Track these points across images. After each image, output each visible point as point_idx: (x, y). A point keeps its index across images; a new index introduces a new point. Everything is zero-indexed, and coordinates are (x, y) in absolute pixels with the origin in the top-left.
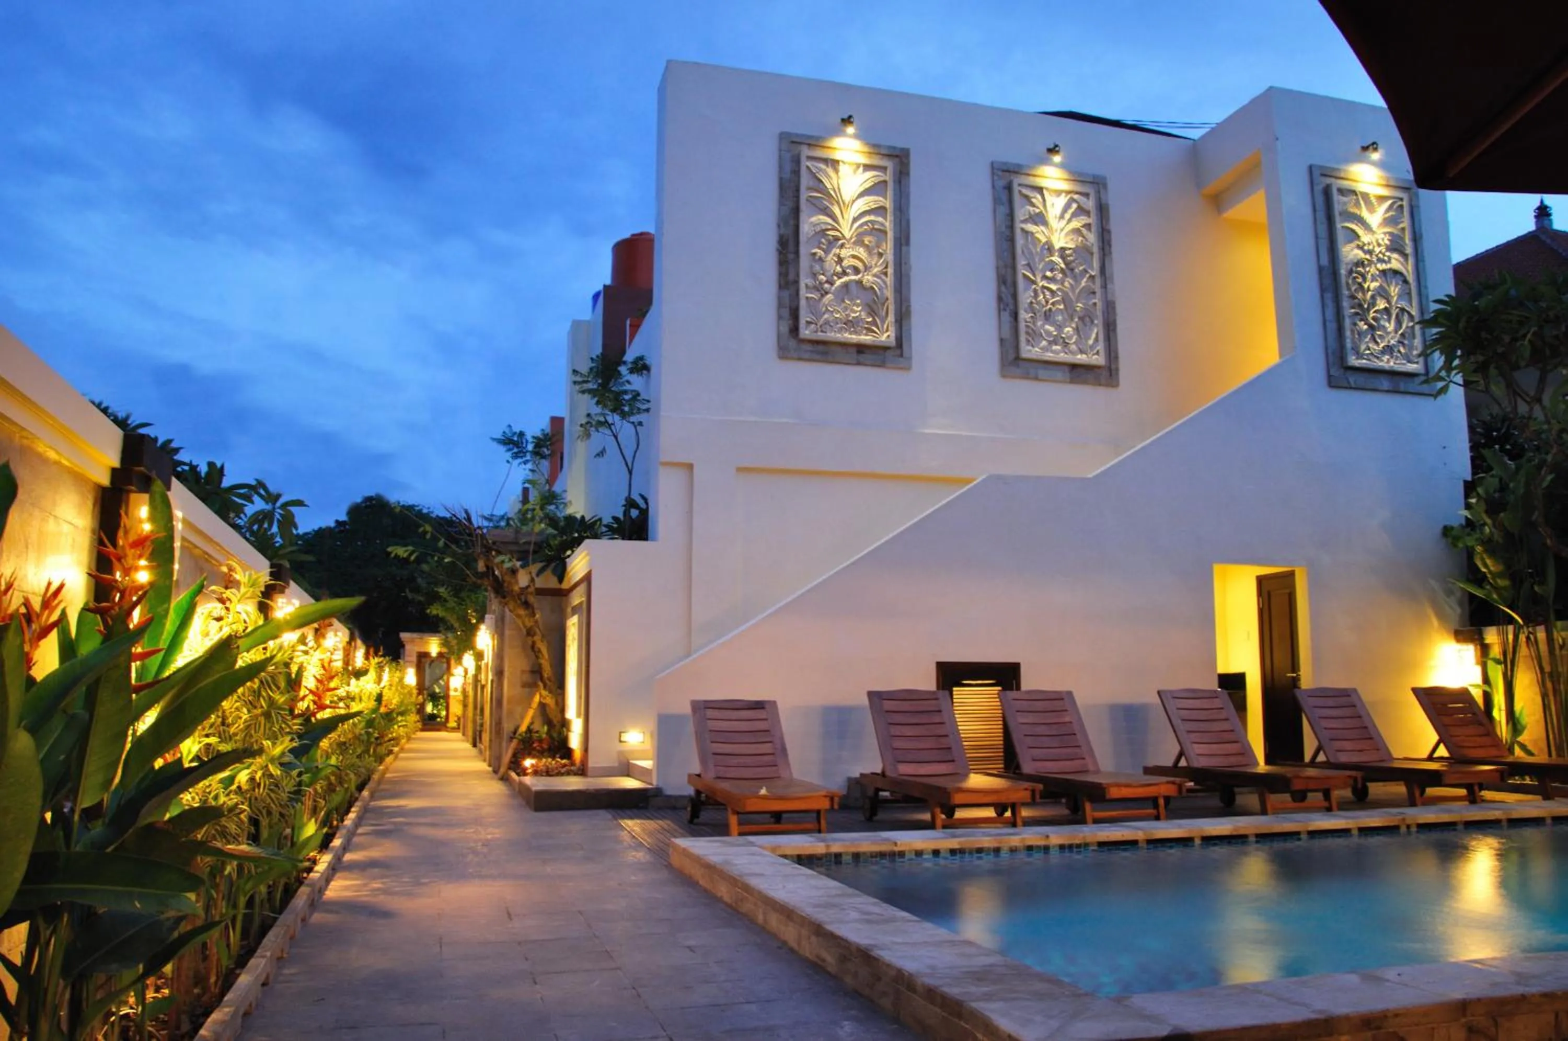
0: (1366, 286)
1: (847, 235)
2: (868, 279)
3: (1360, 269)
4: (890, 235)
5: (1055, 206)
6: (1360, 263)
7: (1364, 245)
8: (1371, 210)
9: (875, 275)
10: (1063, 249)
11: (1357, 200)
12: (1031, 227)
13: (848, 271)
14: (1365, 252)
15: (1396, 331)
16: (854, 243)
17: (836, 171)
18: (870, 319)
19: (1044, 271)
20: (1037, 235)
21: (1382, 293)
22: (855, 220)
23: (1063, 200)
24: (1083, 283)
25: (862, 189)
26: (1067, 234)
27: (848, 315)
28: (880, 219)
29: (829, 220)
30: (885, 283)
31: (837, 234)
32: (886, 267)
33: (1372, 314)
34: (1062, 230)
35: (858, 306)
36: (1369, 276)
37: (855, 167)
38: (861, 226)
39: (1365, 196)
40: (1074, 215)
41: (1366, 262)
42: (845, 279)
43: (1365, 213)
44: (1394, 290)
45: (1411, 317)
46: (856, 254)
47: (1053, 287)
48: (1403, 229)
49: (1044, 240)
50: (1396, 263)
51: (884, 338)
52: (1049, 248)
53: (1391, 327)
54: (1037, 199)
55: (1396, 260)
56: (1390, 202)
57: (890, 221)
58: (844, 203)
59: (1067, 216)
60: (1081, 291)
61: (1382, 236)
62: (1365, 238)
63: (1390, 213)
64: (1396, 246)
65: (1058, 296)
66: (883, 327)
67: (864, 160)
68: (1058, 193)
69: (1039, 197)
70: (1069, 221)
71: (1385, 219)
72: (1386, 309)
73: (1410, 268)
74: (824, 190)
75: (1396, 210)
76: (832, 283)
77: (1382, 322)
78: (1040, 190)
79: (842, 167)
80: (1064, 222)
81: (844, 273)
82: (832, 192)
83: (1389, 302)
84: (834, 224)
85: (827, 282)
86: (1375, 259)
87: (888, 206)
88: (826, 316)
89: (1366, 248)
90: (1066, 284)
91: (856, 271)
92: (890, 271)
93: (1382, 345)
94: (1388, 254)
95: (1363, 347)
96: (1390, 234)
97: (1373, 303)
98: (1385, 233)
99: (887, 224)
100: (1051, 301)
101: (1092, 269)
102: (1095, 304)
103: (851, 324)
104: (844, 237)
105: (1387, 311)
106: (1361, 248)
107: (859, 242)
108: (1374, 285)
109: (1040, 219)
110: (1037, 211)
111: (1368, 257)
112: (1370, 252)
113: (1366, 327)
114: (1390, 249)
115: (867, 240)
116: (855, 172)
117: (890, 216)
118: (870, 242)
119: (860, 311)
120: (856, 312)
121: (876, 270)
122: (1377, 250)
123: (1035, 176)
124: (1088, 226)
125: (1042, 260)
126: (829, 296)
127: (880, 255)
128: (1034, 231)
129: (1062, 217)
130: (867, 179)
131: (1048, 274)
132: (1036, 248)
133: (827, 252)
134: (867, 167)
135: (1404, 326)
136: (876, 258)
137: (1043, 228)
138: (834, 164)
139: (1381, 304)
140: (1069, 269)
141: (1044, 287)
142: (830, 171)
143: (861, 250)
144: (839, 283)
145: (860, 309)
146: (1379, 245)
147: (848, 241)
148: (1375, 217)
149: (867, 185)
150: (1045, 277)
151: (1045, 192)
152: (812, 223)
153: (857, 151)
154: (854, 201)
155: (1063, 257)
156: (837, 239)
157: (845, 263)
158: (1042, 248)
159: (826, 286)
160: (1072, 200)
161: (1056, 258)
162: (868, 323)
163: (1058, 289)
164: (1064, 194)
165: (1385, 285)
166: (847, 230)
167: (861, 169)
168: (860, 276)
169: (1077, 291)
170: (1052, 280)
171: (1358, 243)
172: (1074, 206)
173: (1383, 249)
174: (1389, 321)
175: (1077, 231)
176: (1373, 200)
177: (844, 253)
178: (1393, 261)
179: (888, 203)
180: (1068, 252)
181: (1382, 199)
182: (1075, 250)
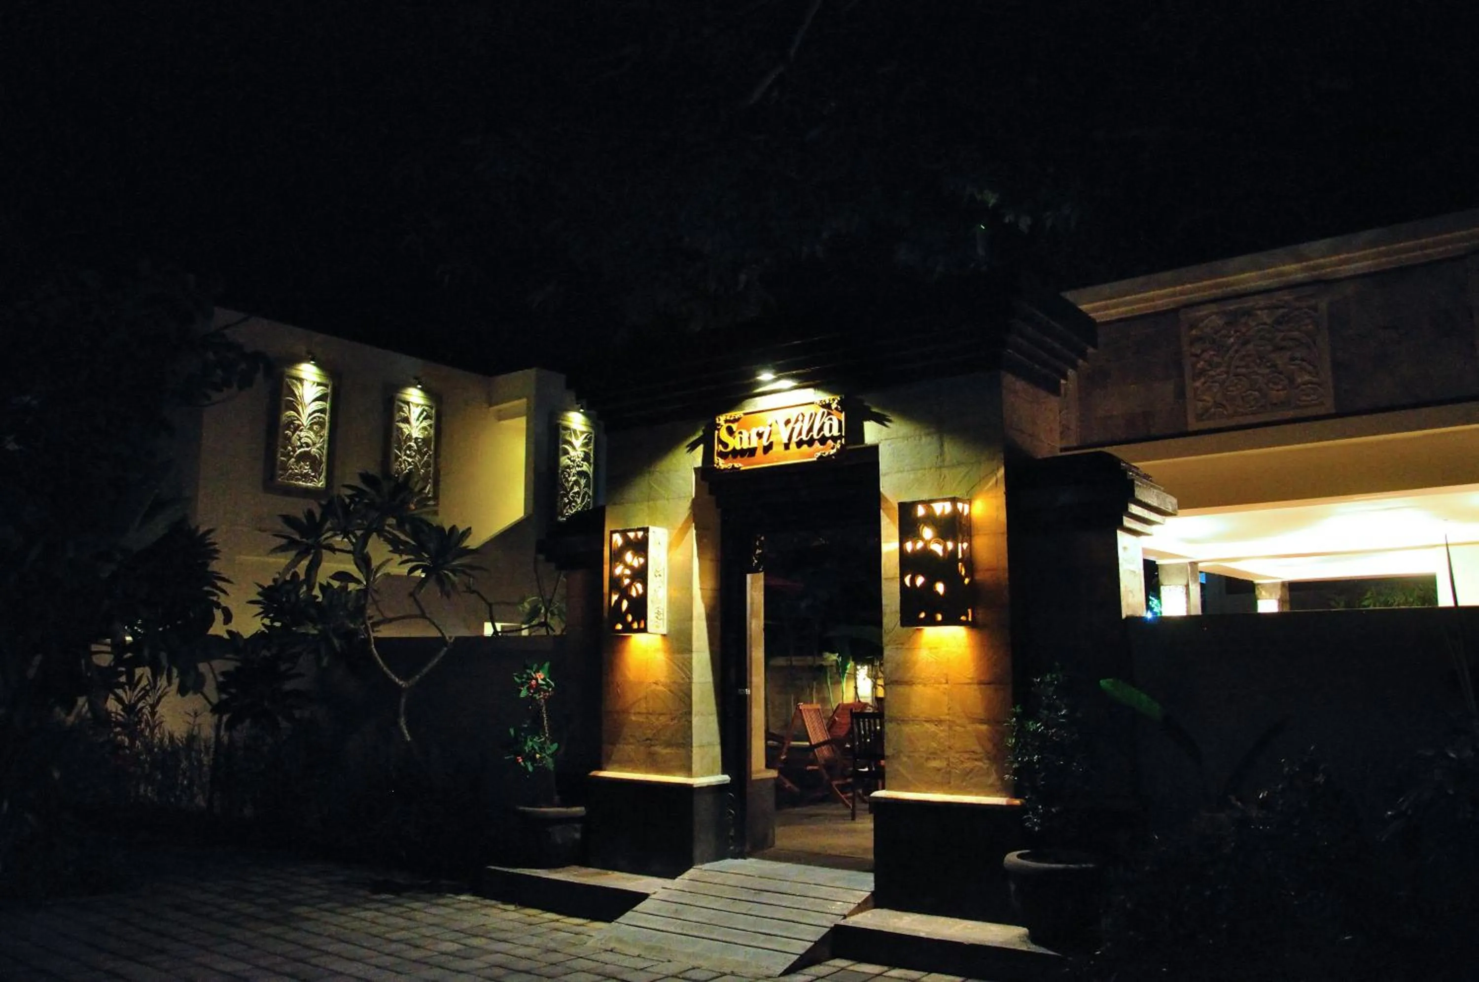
0: (569, 479)
1: (305, 424)
2: (314, 450)
3: (568, 470)
4: (327, 425)
5: (415, 413)
6: (568, 467)
7: (571, 457)
8: (577, 438)
9: (318, 449)
10: (416, 439)
11: (571, 433)
12: (402, 425)
13: (304, 445)
14: (571, 461)
15: (581, 503)
16: (309, 429)
17: (302, 385)
18: (313, 474)
19: (405, 451)
20: (404, 430)
21: (576, 483)
22: (310, 415)
23: (419, 409)
24: (425, 458)
25: (315, 397)
26: (420, 429)
27: (302, 471)
28: (323, 415)
29: (296, 415)
30: (322, 453)
31: (300, 423)
32: (324, 444)
33: (571, 494)
34: (417, 427)
35: (307, 466)
36: (572, 474)
37: (312, 383)
38: (312, 419)
39: (575, 431)
40: (425, 419)
41: (571, 467)
42: (302, 450)
43: (573, 440)
44: (583, 482)
45: (589, 497)
46: (308, 435)
47: (410, 460)
48: (590, 450)
49: (407, 433)
50: (585, 467)
51: (320, 485)
52: (409, 438)
53: (579, 501)
54: (406, 409)
55: (586, 465)
56: (586, 435)
57: (328, 417)
58: (305, 404)
59: (421, 419)
60: (424, 463)
61: (580, 453)
62: (572, 453)
63: (585, 441)
64: (586, 458)
65: (411, 465)
66: (319, 478)
67: (318, 380)
68: (418, 405)
69: (407, 407)
70: (421, 422)
71: (583, 444)
72: (578, 491)
73: (591, 470)
74: (295, 396)
75: (589, 439)
76: (294, 451)
77: (575, 499)
78: (408, 403)
79: (305, 383)
80: (419, 422)
81: (301, 447)
82: (298, 397)
83: (580, 488)
84: (298, 416)
85: (292, 451)
86: (575, 465)
87: (328, 408)
88: (290, 471)
89: (572, 459)
90: (417, 458)
91: (308, 445)
92: (326, 446)
93: (574, 511)
94: (582, 462)
95: (565, 511)
96: (584, 452)
97: (572, 488)
98: (581, 451)
99: (327, 418)
100: (408, 468)
101: (431, 450)
102: (430, 471)
103: (305, 477)
104: (303, 425)
105: (578, 493)
106: (569, 459)
107: (311, 429)
108: (574, 478)
109: (406, 420)
110: (406, 415)
111: (572, 463)
112: (573, 461)
113: (567, 501)
114: (583, 460)
115: (315, 427)
116: (312, 386)
117: (328, 414)
118: (317, 429)
119: (308, 469)
120: (306, 469)
121: (318, 446)
122: (577, 460)
123: (406, 394)
124: (430, 426)
125: (405, 443)
126: (293, 460)
127: (321, 437)
128: (403, 427)
129: (418, 419)
130: (318, 391)
131: (408, 452)
132: (403, 437)
133: (294, 433)
134: (319, 384)
135: (585, 501)
136: (319, 438)
137: (407, 425)
138: (301, 380)
139: (576, 489)
140: (419, 451)
141: (405, 460)
142: (299, 384)
143: (312, 433)
144: (298, 451)
145: (308, 468)
146: (578, 457)
147: (305, 427)
148: (578, 442)
149: (318, 395)
150: (406, 455)
151: (411, 404)
152: (286, 415)
153: (314, 373)
154: (310, 404)
155: (415, 442)
156: (299, 426)
157: (303, 440)
158: (407, 437)
159: (292, 453)
160: (424, 410)
161: (412, 444)
162: (312, 476)
163: (412, 461)
164: (420, 406)
165: (579, 479)
166: (305, 420)
167: (316, 384)
168: (310, 448)
169: (422, 462)
170: (409, 456)
171: (568, 456)
172: (425, 413)
173: (580, 459)
174: (579, 498)
175: (424, 428)
176: (578, 433)
177: (303, 434)
178: (584, 466)
179: (327, 406)
180: (419, 440)
181: (583, 433)
182: (423, 440)
